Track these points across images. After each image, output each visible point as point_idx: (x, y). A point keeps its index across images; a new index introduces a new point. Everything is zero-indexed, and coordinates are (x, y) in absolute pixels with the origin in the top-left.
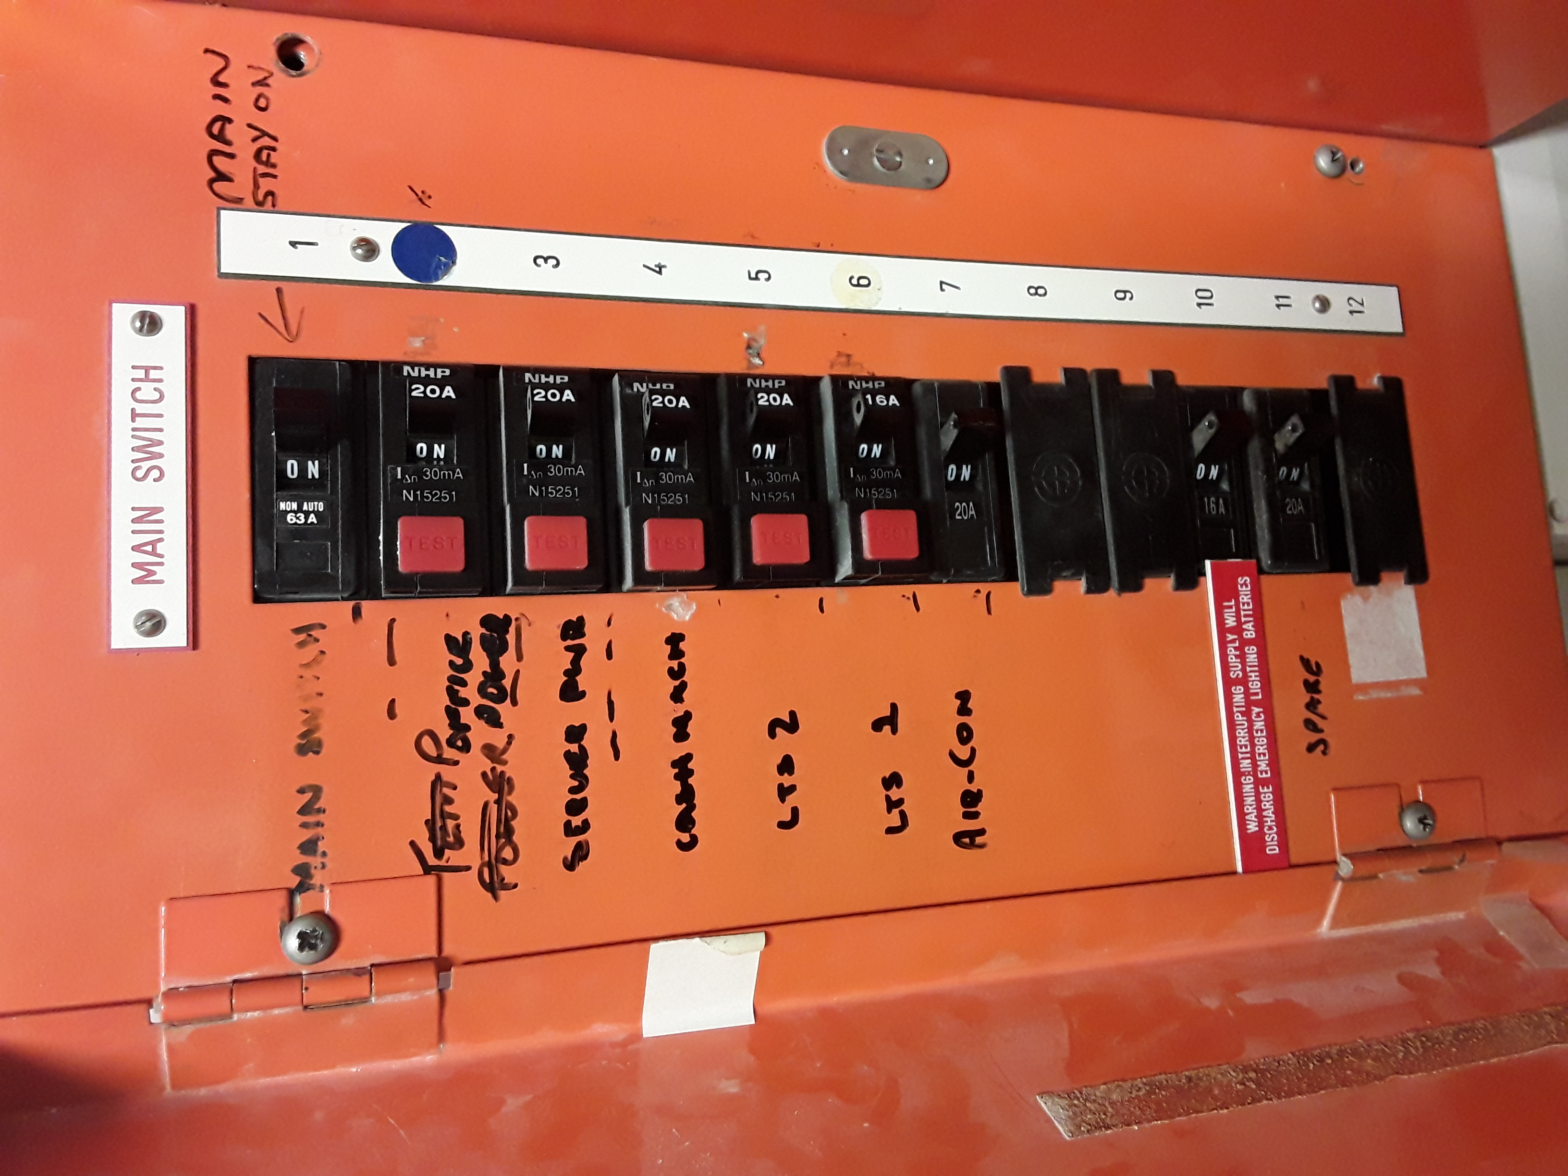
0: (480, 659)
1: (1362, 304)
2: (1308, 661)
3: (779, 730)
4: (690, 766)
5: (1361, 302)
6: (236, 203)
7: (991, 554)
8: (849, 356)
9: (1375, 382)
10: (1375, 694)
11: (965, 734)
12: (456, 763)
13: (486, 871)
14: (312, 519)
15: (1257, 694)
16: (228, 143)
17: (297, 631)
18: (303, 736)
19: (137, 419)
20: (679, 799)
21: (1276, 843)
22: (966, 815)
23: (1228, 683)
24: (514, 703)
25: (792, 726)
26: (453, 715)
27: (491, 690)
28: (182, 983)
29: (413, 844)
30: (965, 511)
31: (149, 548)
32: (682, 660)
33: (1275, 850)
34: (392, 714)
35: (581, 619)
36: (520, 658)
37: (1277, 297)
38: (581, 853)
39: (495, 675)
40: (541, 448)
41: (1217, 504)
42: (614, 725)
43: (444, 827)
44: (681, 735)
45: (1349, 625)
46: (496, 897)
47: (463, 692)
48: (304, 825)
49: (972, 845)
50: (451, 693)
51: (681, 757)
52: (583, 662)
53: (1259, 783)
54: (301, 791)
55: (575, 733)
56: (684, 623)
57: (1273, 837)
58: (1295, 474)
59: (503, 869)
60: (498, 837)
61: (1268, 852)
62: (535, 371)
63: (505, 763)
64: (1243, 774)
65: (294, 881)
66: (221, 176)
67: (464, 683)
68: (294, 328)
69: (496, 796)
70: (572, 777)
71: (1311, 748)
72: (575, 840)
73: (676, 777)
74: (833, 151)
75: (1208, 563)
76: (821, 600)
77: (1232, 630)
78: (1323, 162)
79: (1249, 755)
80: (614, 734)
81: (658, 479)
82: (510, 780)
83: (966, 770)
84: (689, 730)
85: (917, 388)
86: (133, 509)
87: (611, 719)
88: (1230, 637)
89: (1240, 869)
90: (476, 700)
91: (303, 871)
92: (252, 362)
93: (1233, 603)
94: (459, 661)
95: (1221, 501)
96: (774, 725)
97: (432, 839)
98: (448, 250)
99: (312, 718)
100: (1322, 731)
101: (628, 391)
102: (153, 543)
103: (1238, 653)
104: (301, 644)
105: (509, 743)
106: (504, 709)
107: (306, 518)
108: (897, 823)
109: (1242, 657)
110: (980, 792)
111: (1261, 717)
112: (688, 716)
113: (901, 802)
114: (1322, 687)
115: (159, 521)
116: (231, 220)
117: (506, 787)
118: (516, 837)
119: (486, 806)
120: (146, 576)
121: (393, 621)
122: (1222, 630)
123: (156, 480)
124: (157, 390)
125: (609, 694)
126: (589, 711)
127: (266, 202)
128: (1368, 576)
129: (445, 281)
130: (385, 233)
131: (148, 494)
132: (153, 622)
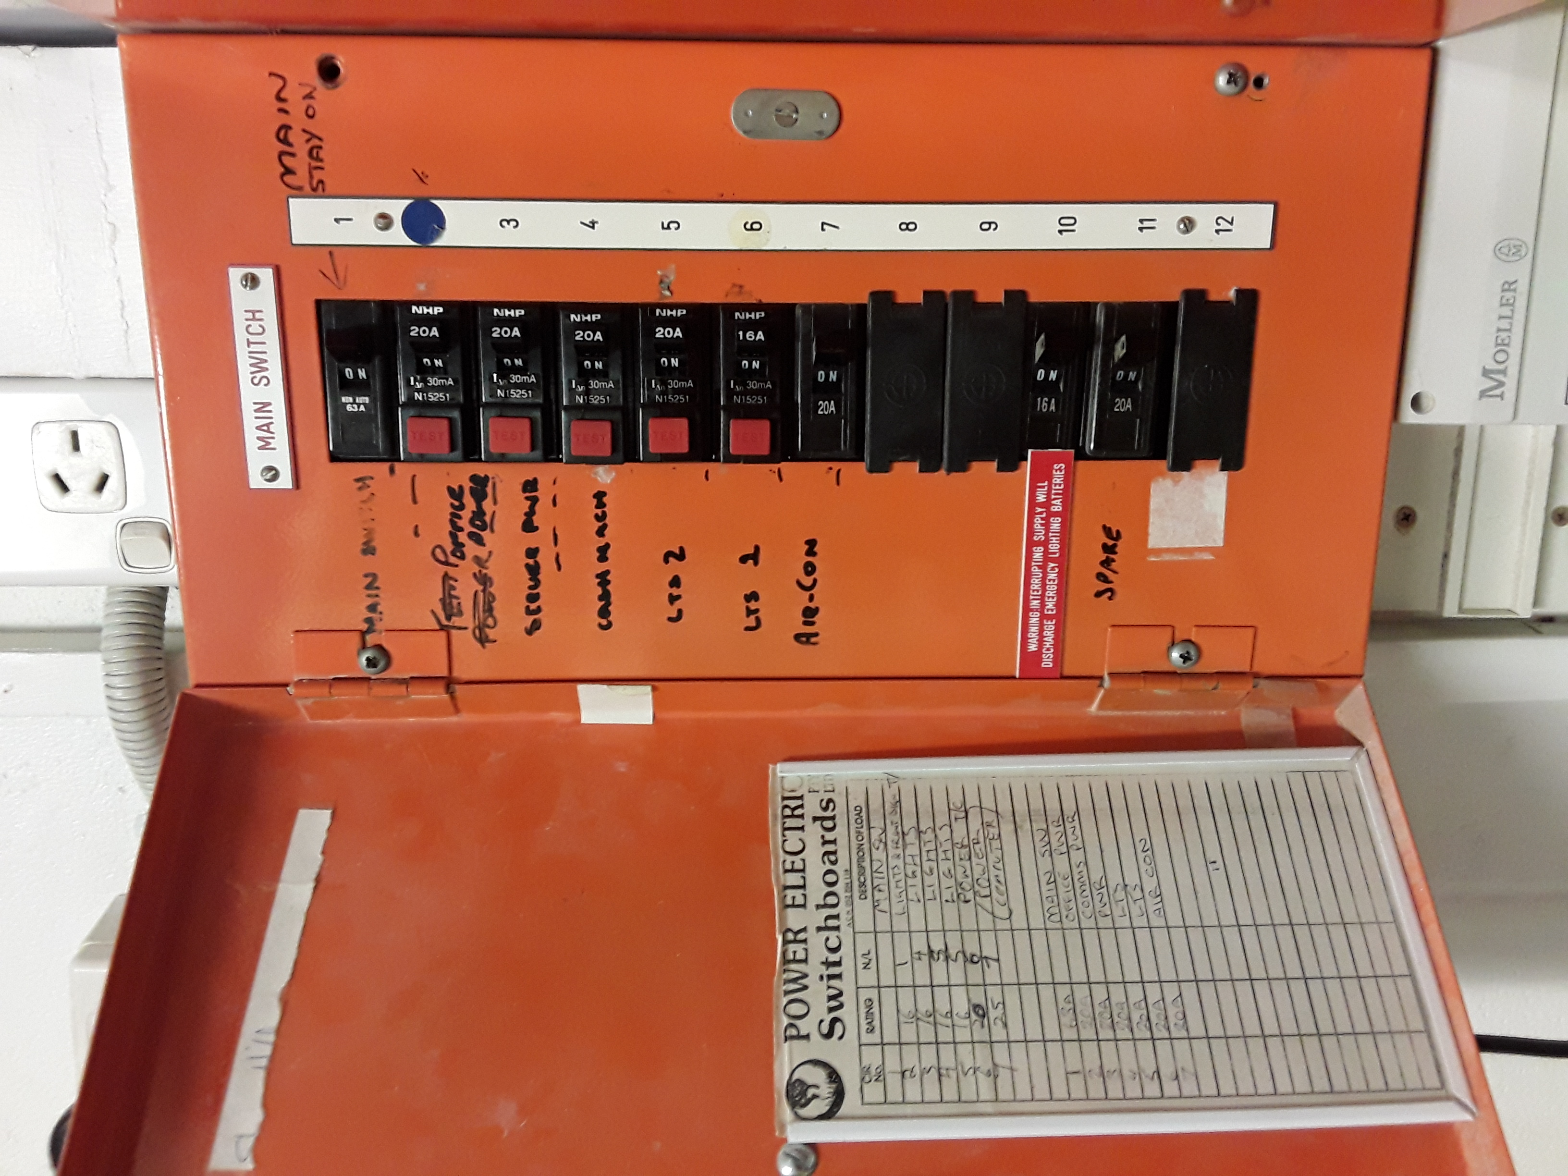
0: (470, 504)
1: (1231, 223)
2: (1110, 529)
3: (671, 559)
4: (609, 578)
5: (1230, 220)
6: (298, 192)
7: (843, 441)
8: (741, 287)
9: (1232, 294)
10: (1167, 557)
11: (810, 569)
12: (457, 566)
13: (477, 632)
14: (362, 408)
15: (1054, 553)
16: (290, 145)
17: (358, 480)
18: (364, 544)
19: (252, 346)
20: (600, 598)
21: (1051, 660)
22: (805, 623)
23: (1031, 544)
24: (492, 531)
25: (681, 556)
26: (454, 537)
27: (478, 523)
28: (306, 677)
29: (433, 612)
30: (827, 407)
31: (265, 428)
32: (605, 509)
33: (1049, 665)
34: (416, 534)
35: (535, 480)
36: (495, 503)
37: (1141, 221)
38: (535, 626)
39: (479, 513)
40: (507, 361)
41: (1049, 403)
42: (558, 549)
43: (451, 603)
44: (603, 558)
45: (1155, 502)
46: (484, 646)
47: (460, 523)
48: (369, 596)
49: (808, 642)
50: (452, 523)
51: (602, 573)
52: (537, 508)
53: (1043, 617)
54: (366, 576)
55: (532, 553)
56: (606, 485)
57: (1049, 656)
58: (1132, 376)
59: (487, 630)
60: (484, 611)
61: (1043, 666)
62: (502, 305)
63: (486, 568)
64: (1032, 610)
65: (365, 627)
66: (288, 171)
67: (460, 518)
68: (342, 279)
69: (481, 588)
70: (530, 579)
71: (1098, 594)
72: (532, 617)
73: (599, 584)
74: (740, 113)
75: (1030, 451)
76: (707, 472)
77: (1041, 505)
78: (1221, 82)
79: (1039, 597)
80: (558, 555)
81: (587, 385)
82: (490, 579)
83: (808, 593)
84: (608, 555)
85: (798, 310)
86: (255, 403)
87: (556, 543)
88: (1039, 510)
89: (1017, 675)
90: (469, 529)
91: (369, 620)
92: (318, 303)
93: (1046, 484)
94: (457, 503)
95: (1053, 401)
96: (669, 554)
97: (444, 608)
98: (439, 220)
99: (369, 532)
100: (1111, 582)
102: (268, 425)
103: (1043, 522)
104: (360, 488)
105: (489, 556)
106: (486, 535)
107: (359, 407)
108: (754, 624)
109: (1047, 525)
110: (818, 608)
111: (1055, 570)
112: (607, 546)
113: (757, 611)
114: (1117, 549)
115: (270, 411)
116: (295, 204)
117: (488, 584)
118: (495, 613)
119: (476, 592)
120: (266, 446)
121: (414, 476)
122: (1033, 503)
123: (266, 385)
124: (261, 326)
125: (554, 529)
126: (541, 539)
127: (318, 190)
128: (1182, 464)
129: (438, 243)
130: (397, 208)
131: (261, 394)
132: (272, 473)
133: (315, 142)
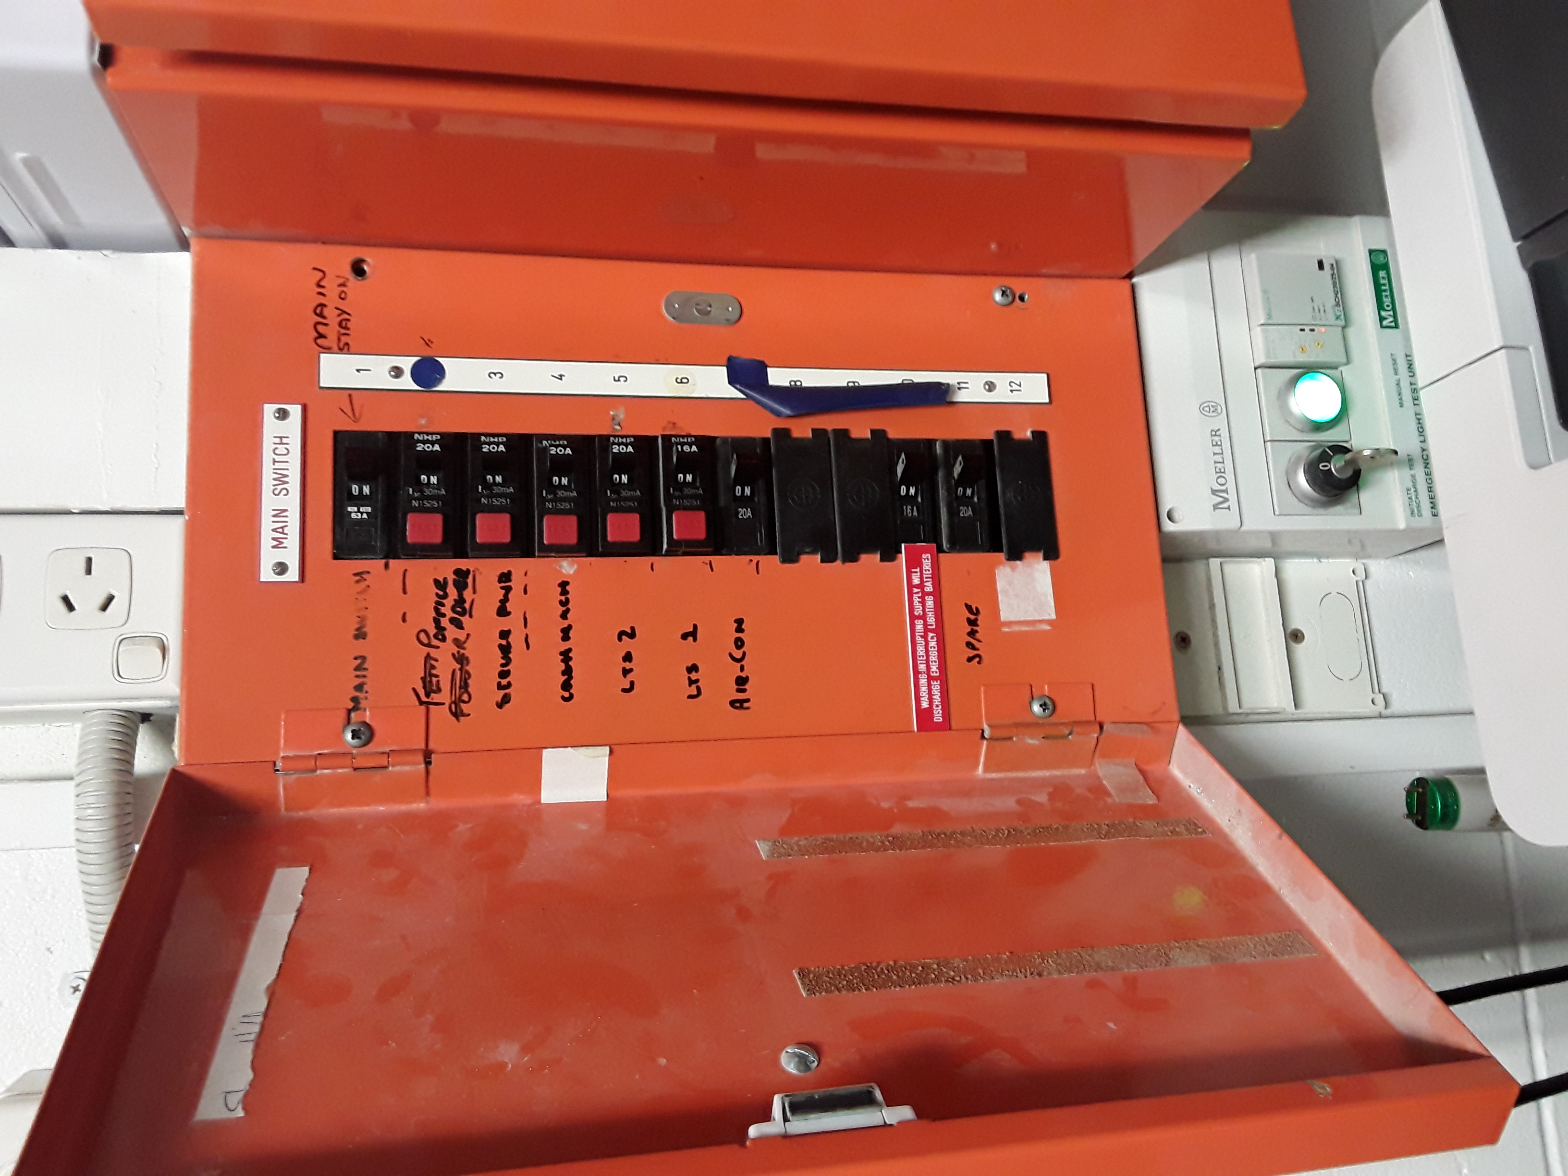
0: (452, 592)
1: (1020, 386)
2: (971, 606)
3: (624, 637)
4: (571, 655)
5: (1019, 384)
6: (328, 350)
7: (759, 538)
8: (674, 424)
9: (1029, 434)
10: (1016, 628)
11: (739, 643)
12: (438, 647)
13: (453, 706)
14: (365, 516)
15: (932, 625)
16: (324, 318)
17: (355, 575)
18: (357, 629)
19: (276, 464)
20: (563, 673)
21: (941, 715)
22: (738, 691)
23: (913, 618)
24: (471, 616)
25: (632, 635)
26: (437, 622)
27: (459, 609)
28: (291, 754)
29: (414, 689)
30: (745, 513)
31: (280, 530)
32: (568, 596)
33: (939, 719)
34: (404, 620)
35: (510, 572)
36: (474, 592)
37: (959, 383)
38: (506, 699)
39: (460, 601)
40: (489, 477)
41: (912, 510)
42: (526, 631)
43: (431, 682)
44: (566, 638)
45: (1001, 584)
46: (458, 720)
47: (443, 610)
48: (357, 676)
49: (741, 707)
50: (437, 610)
51: (565, 650)
52: (510, 596)
53: (930, 678)
54: (356, 659)
55: (504, 634)
56: (569, 576)
57: (939, 712)
58: (969, 492)
59: (463, 706)
60: (460, 688)
61: (935, 720)
62: (487, 435)
63: (464, 649)
64: (921, 673)
65: (351, 705)
66: (321, 336)
67: (443, 605)
68: (357, 414)
69: (459, 666)
70: (503, 658)
71: (970, 660)
72: (503, 692)
73: (562, 661)
74: (669, 306)
75: (903, 545)
76: (652, 565)
77: (917, 586)
78: (998, 297)
79: (925, 662)
80: (527, 636)
81: (555, 494)
82: (467, 658)
83: (739, 665)
84: (571, 635)
85: (718, 441)
86: (274, 510)
87: (526, 627)
88: (916, 590)
89: (916, 730)
90: (450, 614)
91: (355, 700)
92: (336, 433)
93: (918, 570)
94: (441, 593)
95: (915, 508)
96: (621, 634)
97: (424, 687)
98: (439, 372)
99: (362, 619)
100: (978, 649)
101: (540, 445)
102: (282, 528)
103: (920, 600)
104: (358, 582)
105: (467, 638)
106: (465, 619)
107: (362, 515)
108: (695, 693)
109: (923, 603)
110: (747, 678)
111: (934, 639)
112: (570, 627)
113: (697, 681)
114: (979, 622)
115: (286, 516)
116: (326, 359)
117: (465, 662)
118: (470, 690)
119: (454, 671)
120: (278, 544)
121: (406, 570)
122: (910, 586)
123: (285, 495)
124: (286, 449)
125: (525, 613)
126: (514, 623)
127: (344, 348)
128: (1015, 555)
129: (439, 388)
130: (407, 363)
131: (280, 502)
132: (281, 568)
133: (346, 316)
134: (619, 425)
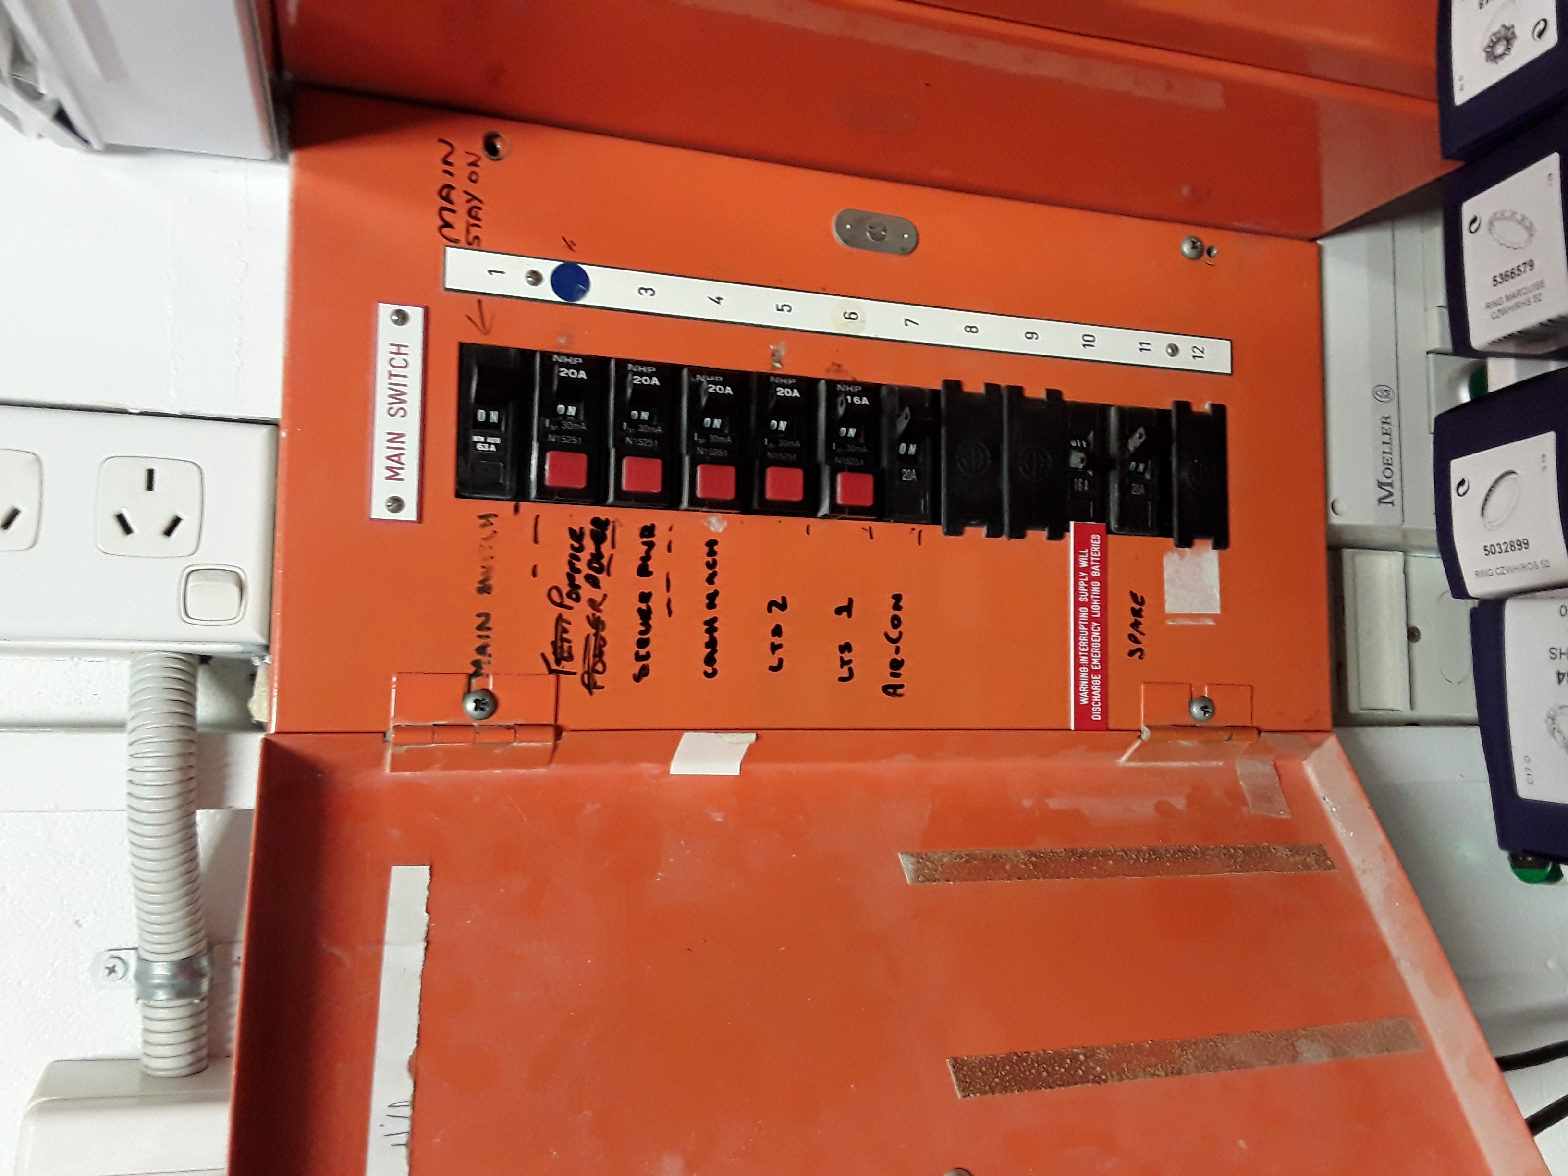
0: (589, 544)
1: (1203, 352)
2: (1136, 595)
3: (774, 608)
4: (716, 625)
5: (1202, 350)
6: (456, 243)
7: (923, 505)
8: (839, 366)
9: (1207, 407)
10: (1181, 622)
11: (896, 622)
12: (571, 608)
13: (586, 677)
14: (493, 448)
15: (1096, 614)
16: (451, 202)
17: (481, 517)
18: (481, 582)
19: (392, 377)
20: (707, 645)
21: (1099, 713)
22: (893, 675)
23: (1078, 604)
24: (609, 574)
25: (783, 606)
26: (571, 578)
27: (595, 565)
28: (404, 723)
29: (543, 655)
30: (909, 475)
31: (396, 458)
32: (716, 558)
33: (1098, 717)
34: (534, 574)
35: (653, 526)
36: (613, 546)
37: (1141, 343)
38: (644, 672)
39: (597, 556)
40: (635, 413)
41: (1083, 483)
42: (670, 595)
43: (562, 647)
44: (711, 605)
45: (1168, 573)
46: (591, 693)
47: (578, 565)
48: (480, 637)
49: (894, 694)
50: (571, 565)
51: (711, 619)
52: (653, 553)
53: (1091, 672)
54: (479, 616)
55: (645, 597)
56: (717, 534)
57: (1098, 709)
58: (1142, 467)
59: (597, 676)
60: (595, 656)
61: (1093, 719)
62: (635, 363)
63: (600, 611)
64: (1081, 666)
65: (471, 670)
66: (447, 225)
67: (578, 559)
68: (487, 326)
70: (642, 624)
71: (1131, 653)
72: (641, 664)
74: (840, 227)
75: (1072, 524)
76: (808, 527)
77: (1084, 570)
78: (1186, 248)
79: (1086, 654)
80: (669, 601)
81: (708, 438)
82: (603, 622)
83: (894, 646)
84: (717, 602)
85: (883, 392)
86: (389, 434)
87: (668, 590)
88: (1083, 574)
89: (1072, 727)
90: (586, 571)
91: (477, 664)
92: (462, 346)
93: (1086, 551)
94: (576, 545)
95: (1086, 482)
96: (772, 604)
97: (555, 653)
98: (584, 281)
99: (487, 571)
100: (1139, 643)
101: (693, 380)
102: (399, 456)
103: (1086, 585)
104: (483, 526)
105: (604, 599)
106: (602, 577)
107: (489, 447)
108: (846, 675)
109: (1089, 588)
110: (903, 660)
111: (1098, 629)
112: (716, 593)
113: (850, 662)
114: (1143, 614)
115: (403, 442)
116: (452, 253)
117: (601, 626)
118: (605, 658)
119: (588, 637)
120: (394, 476)
121: (538, 516)
122: (1077, 569)
123: (402, 416)
124: (405, 360)
125: (668, 575)
126: (654, 584)
127: (473, 243)
128: (1185, 542)
129: (581, 302)
130: (547, 268)
131: (397, 425)
132: (397, 504)
133: (475, 203)
134: (779, 362)
